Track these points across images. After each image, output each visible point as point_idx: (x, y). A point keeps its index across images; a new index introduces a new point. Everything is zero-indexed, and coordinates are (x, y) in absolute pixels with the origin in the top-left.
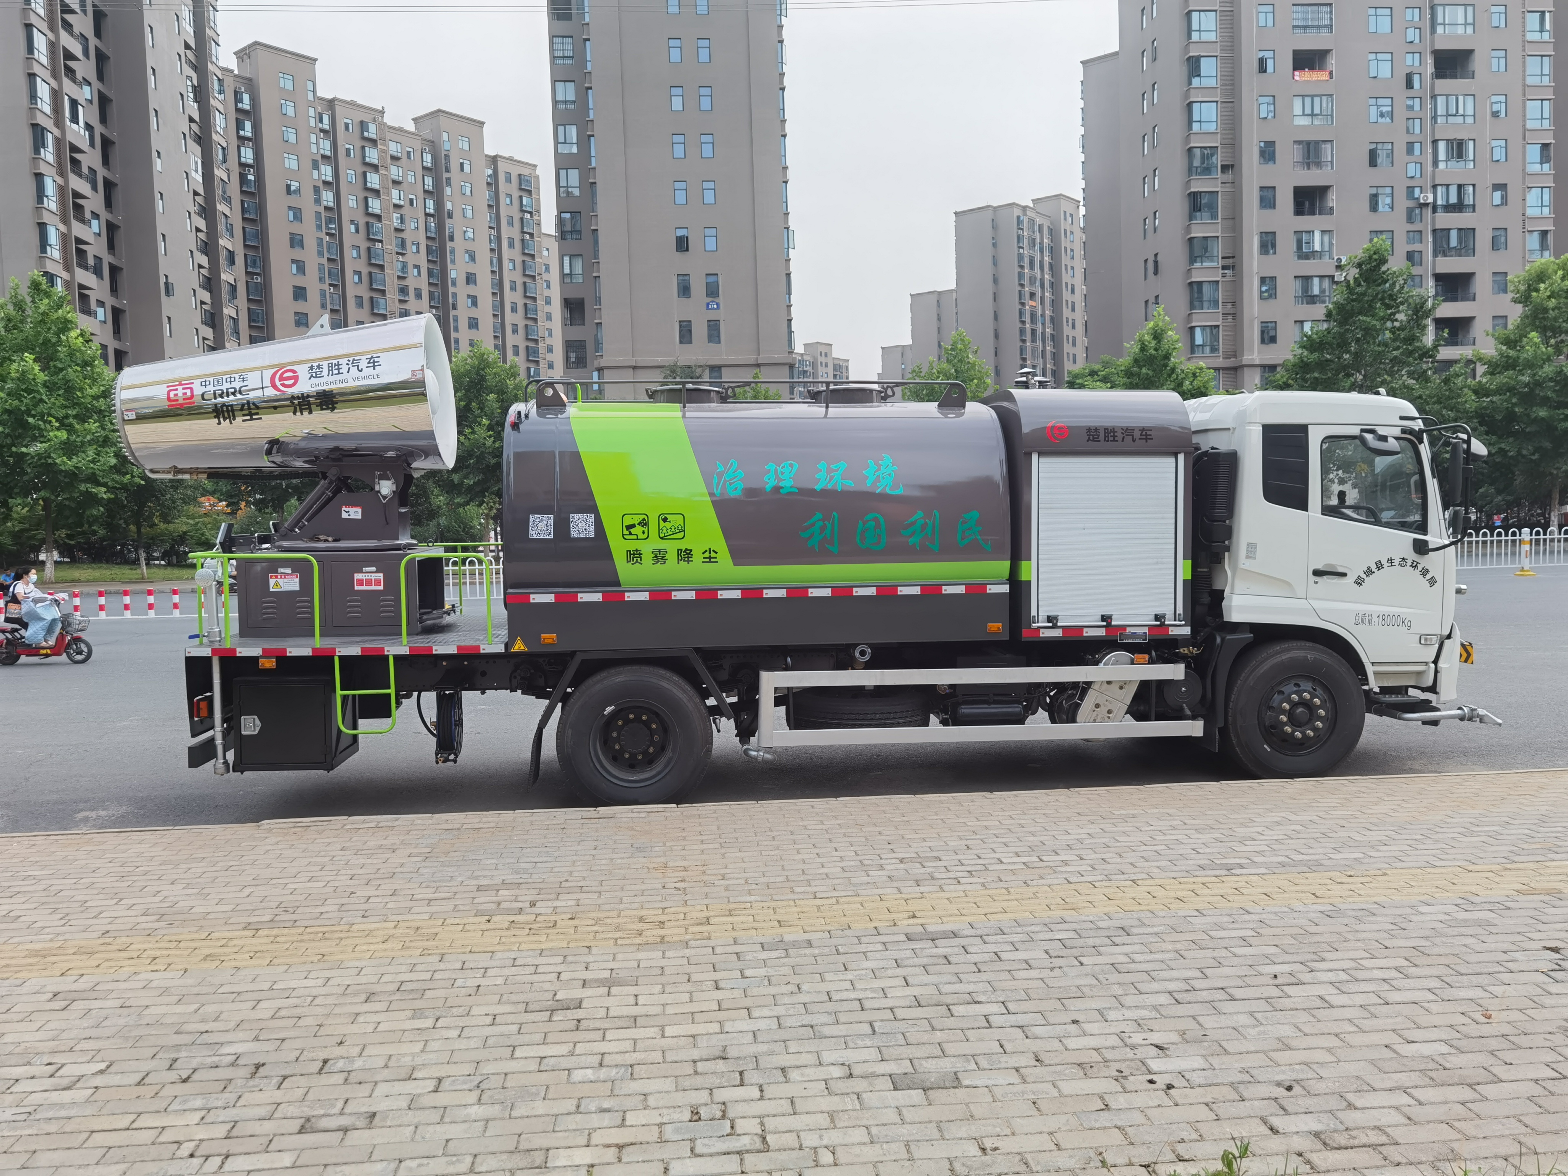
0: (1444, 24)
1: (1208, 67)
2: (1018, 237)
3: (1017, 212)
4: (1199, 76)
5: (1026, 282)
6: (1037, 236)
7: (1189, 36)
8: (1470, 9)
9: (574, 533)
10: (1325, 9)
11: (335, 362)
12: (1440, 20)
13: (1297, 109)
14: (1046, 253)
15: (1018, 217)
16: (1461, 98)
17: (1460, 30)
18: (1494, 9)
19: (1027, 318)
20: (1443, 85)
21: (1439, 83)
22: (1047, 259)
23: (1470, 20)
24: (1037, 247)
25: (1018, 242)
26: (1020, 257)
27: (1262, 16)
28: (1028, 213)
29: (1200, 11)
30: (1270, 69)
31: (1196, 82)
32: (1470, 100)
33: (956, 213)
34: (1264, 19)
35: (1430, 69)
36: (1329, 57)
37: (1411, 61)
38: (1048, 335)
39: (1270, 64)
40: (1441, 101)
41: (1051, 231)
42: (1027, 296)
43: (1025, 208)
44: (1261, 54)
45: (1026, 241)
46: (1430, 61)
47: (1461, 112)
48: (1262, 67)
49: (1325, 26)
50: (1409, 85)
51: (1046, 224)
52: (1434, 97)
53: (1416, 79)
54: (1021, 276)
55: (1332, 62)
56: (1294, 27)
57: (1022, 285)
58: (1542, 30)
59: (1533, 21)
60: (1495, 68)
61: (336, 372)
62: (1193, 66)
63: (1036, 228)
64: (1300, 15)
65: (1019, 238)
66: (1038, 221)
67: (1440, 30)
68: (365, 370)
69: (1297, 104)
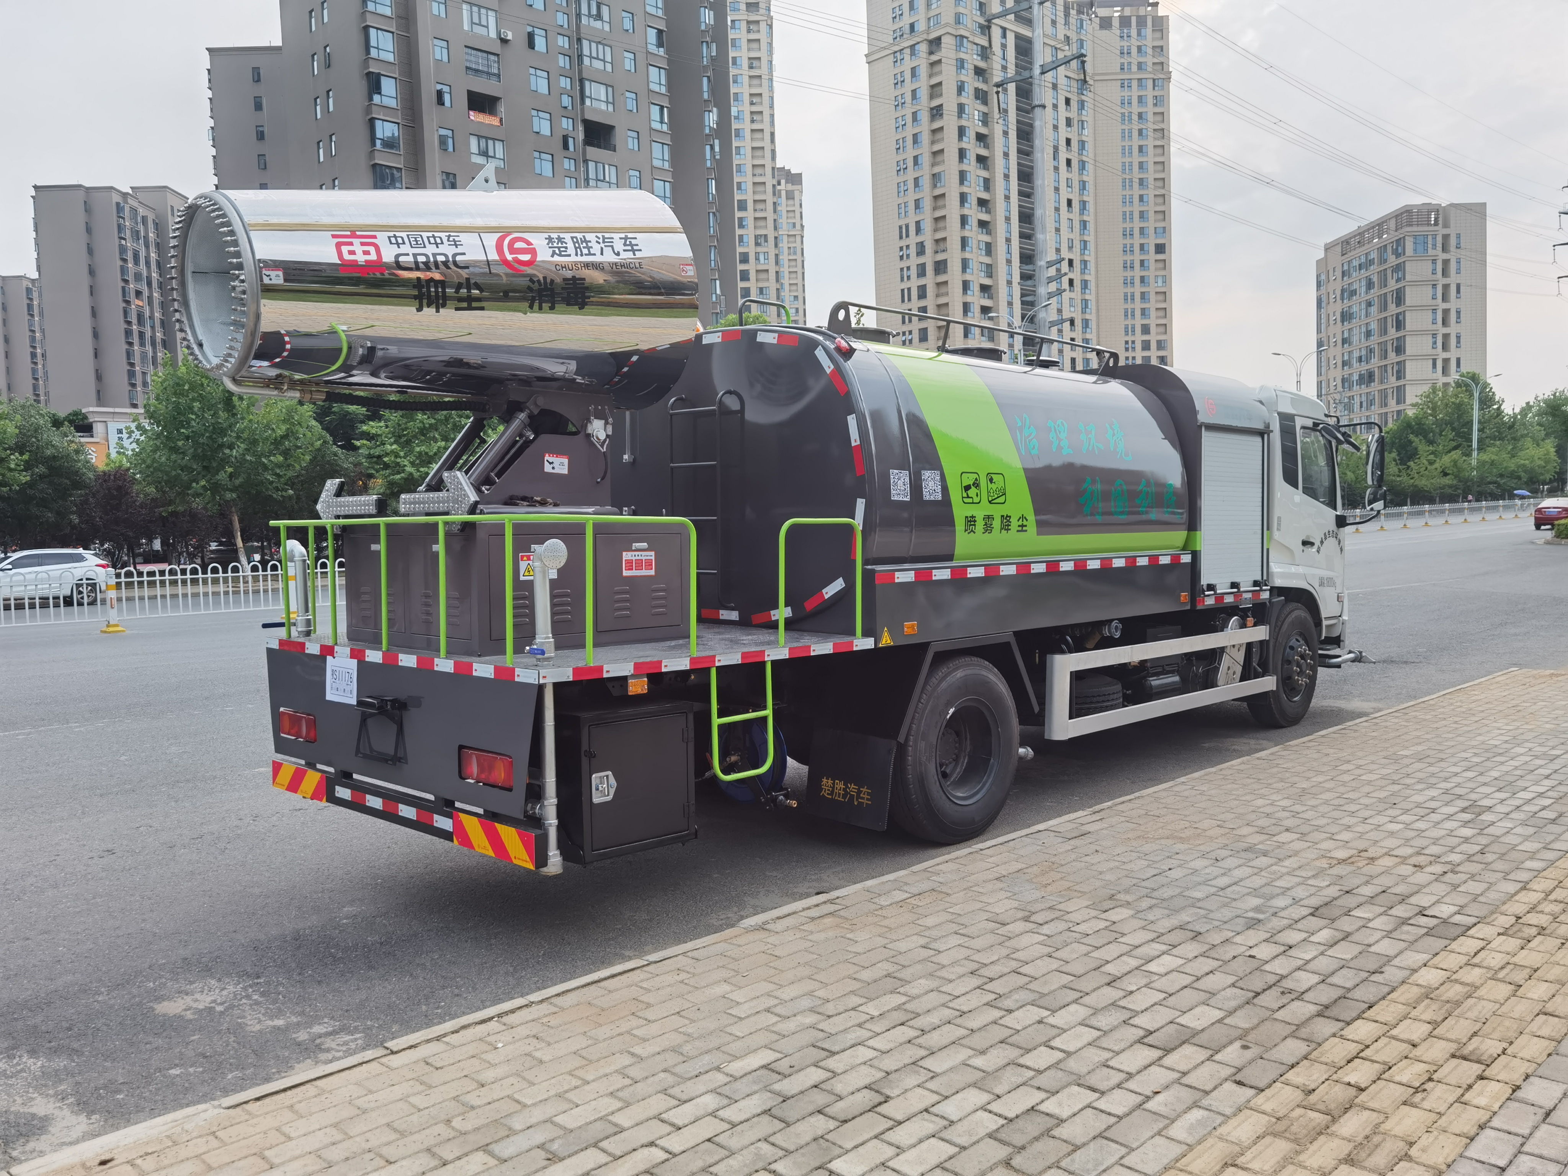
0: (590, 97)
1: (388, 87)
2: (119, 226)
3: (116, 198)
4: (380, 93)
5: (131, 278)
6: (141, 228)
7: (368, 52)
8: (610, 89)
9: (927, 497)
10: (492, 57)
11: (579, 236)
12: (587, 93)
13: (474, 148)
14: (152, 249)
15: (118, 204)
16: (607, 167)
17: (603, 106)
18: (628, 94)
19: (134, 320)
20: (592, 151)
21: (590, 149)
22: (153, 255)
23: (611, 100)
24: (141, 241)
25: (119, 231)
26: (123, 250)
27: (438, 49)
28: (130, 201)
29: (377, 29)
30: (447, 103)
31: (376, 98)
32: (613, 169)
33: (36, 187)
34: (439, 52)
35: (581, 136)
36: (498, 104)
37: (566, 124)
38: (158, 340)
39: (447, 98)
40: (591, 165)
41: (156, 225)
42: (133, 294)
43: (125, 195)
44: (439, 87)
45: (128, 233)
46: (581, 128)
47: (607, 179)
48: (440, 101)
49: (494, 75)
50: (566, 146)
51: (151, 217)
52: (586, 161)
53: (571, 141)
54: (123, 270)
55: (502, 108)
56: (467, 68)
57: (126, 281)
58: (662, 122)
59: (655, 110)
60: (630, 146)
61: (585, 251)
62: (374, 84)
63: (139, 219)
64: (473, 59)
65: (120, 228)
66: (142, 211)
67: (588, 102)
68: (622, 252)
69: (473, 141)
